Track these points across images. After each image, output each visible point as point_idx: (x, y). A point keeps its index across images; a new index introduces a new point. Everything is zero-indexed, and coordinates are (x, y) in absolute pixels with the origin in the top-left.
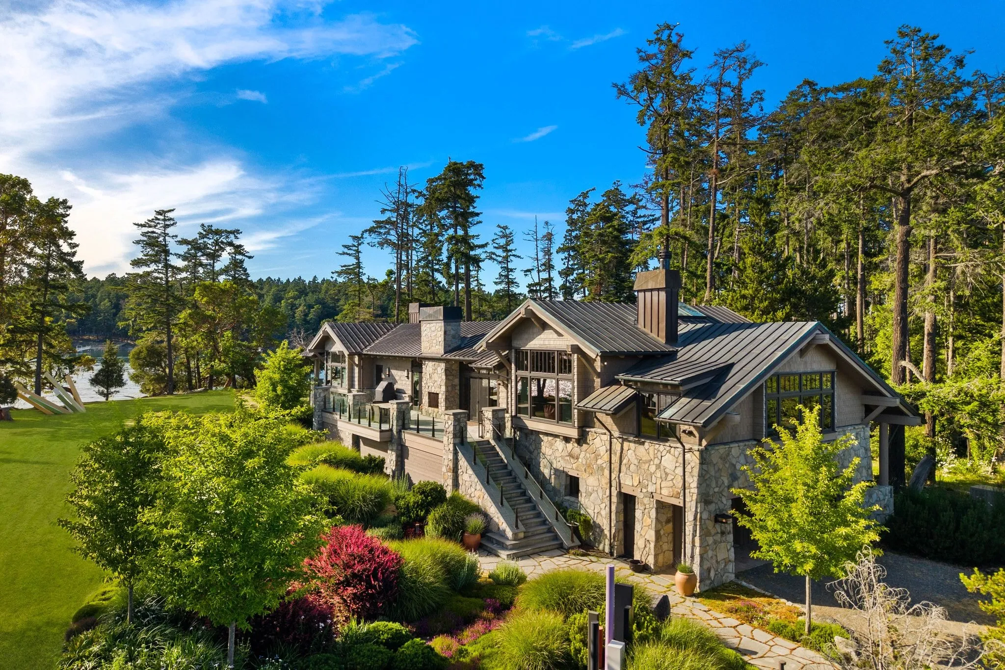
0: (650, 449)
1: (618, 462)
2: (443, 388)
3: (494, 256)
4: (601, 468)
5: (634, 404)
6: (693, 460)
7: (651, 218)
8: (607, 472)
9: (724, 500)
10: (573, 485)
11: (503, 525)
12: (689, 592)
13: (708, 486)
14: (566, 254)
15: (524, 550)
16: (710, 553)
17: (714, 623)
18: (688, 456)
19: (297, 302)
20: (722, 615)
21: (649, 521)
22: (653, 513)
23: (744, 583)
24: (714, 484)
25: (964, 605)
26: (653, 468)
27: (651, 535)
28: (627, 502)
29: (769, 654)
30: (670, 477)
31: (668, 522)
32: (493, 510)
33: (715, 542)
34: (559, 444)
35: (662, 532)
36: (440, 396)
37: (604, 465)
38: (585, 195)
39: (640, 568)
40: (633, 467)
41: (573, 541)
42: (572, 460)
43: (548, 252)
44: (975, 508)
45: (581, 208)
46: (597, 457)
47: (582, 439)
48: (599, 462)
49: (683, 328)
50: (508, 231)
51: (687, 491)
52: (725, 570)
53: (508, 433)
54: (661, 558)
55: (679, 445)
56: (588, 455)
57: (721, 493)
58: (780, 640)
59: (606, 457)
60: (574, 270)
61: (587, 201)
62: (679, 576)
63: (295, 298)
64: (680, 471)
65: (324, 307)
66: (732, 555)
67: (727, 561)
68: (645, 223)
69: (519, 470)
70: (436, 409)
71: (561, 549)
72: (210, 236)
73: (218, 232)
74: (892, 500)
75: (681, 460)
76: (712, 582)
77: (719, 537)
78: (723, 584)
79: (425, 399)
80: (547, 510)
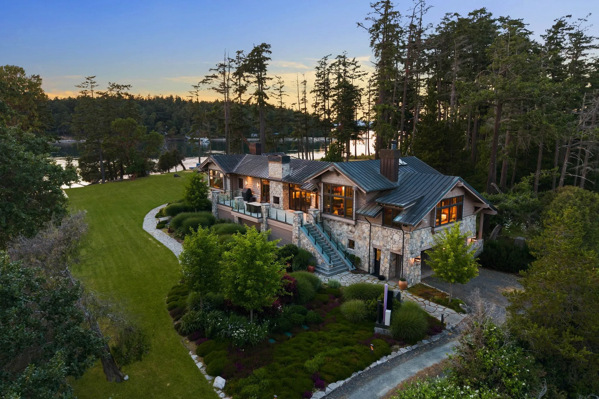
0: (388, 231)
1: (372, 237)
2: (282, 195)
3: (273, 95)
4: (365, 238)
5: (382, 212)
7: (363, 73)
8: (368, 240)
9: (418, 252)
10: (352, 244)
11: (324, 262)
12: (404, 288)
13: (413, 247)
14: (315, 94)
15: (334, 272)
16: (412, 273)
17: (415, 300)
18: (405, 235)
20: (418, 297)
21: (387, 260)
22: (389, 257)
23: (425, 284)
24: (415, 246)
25: (506, 290)
26: (389, 239)
27: (388, 265)
28: (377, 252)
29: (436, 311)
30: (397, 243)
31: (394, 260)
32: (319, 256)
33: (414, 269)
34: (345, 227)
35: (392, 264)
36: (280, 199)
37: (367, 237)
38: (326, 58)
39: (382, 278)
40: (380, 238)
41: (352, 267)
42: (351, 234)
43: (304, 92)
44: (515, 250)
45: (323, 66)
46: (363, 233)
47: (356, 225)
48: (364, 235)
50: (281, 80)
51: (404, 249)
52: (417, 279)
54: (391, 274)
55: (401, 231)
56: (359, 232)
57: (417, 249)
58: (439, 306)
59: (368, 233)
60: (319, 103)
61: (327, 62)
64: (401, 241)
66: (420, 273)
67: (418, 275)
68: (359, 76)
69: (327, 237)
70: (278, 205)
71: (348, 271)
72: (115, 89)
73: (118, 87)
74: (483, 245)
75: (402, 237)
76: (412, 284)
77: (415, 267)
78: (416, 285)
79: (272, 199)
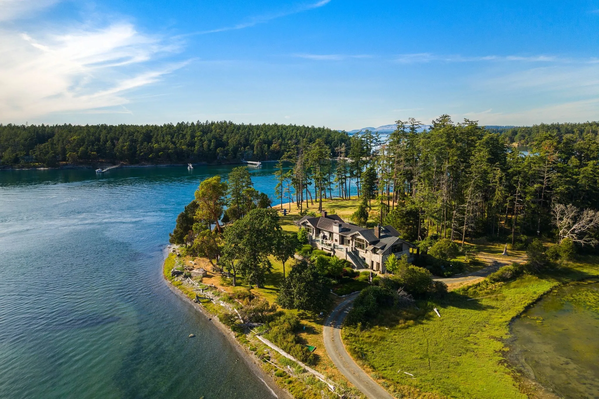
0: (376, 255)
1: (371, 257)
5: (374, 249)
6: (381, 258)
8: (369, 258)
10: (364, 259)
11: (355, 265)
12: (380, 273)
13: (383, 261)
15: (358, 268)
19: (203, 138)
22: (376, 264)
26: (376, 258)
27: (375, 266)
28: (372, 262)
30: (378, 259)
31: (378, 265)
32: (353, 263)
33: (383, 267)
34: (362, 253)
39: (374, 270)
40: (373, 257)
41: (365, 267)
42: (364, 255)
47: (366, 252)
48: (368, 256)
49: (381, 234)
51: (380, 261)
53: (353, 250)
54: (377, 269)
55: (379, 255)
62: (379, 272)
63: (202, 136)
65: (217, 141)
69: (356, 257)
71: (363, 268)
75: (379, 257)
76: (383, 272)
79: (334, 240)
80: (361, 263)
